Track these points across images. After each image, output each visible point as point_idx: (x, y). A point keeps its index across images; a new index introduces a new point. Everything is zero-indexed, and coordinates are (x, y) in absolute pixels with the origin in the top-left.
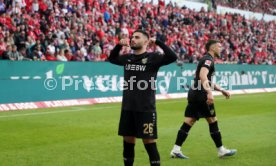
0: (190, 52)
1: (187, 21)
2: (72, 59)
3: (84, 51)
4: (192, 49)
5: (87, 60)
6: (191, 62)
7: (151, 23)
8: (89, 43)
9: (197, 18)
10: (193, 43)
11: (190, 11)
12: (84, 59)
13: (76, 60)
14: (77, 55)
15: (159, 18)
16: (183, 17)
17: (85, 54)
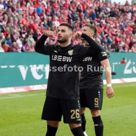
0: (117, 42)
1: (113, 14)
2: (9, 50)
3: (19, 42)
4: (118, 39)
5: (22, 50)
6: (117, 51)
7: (80, 16)
8: (24, 36)
9: (122, 11)
10: (119, 34)
11: (116, 5)
12: (19, 50)
13: (12, 51)
14: (13, 46)
15: (88, 11)
16: (109, 10)
17: (21, 45)
